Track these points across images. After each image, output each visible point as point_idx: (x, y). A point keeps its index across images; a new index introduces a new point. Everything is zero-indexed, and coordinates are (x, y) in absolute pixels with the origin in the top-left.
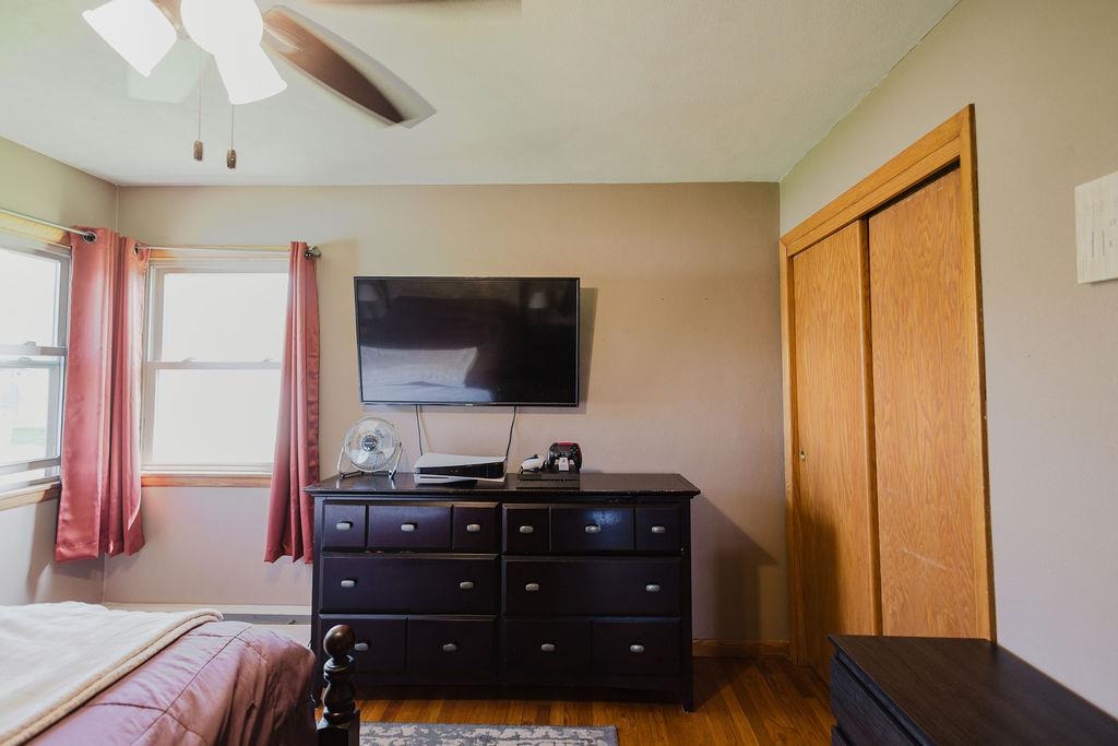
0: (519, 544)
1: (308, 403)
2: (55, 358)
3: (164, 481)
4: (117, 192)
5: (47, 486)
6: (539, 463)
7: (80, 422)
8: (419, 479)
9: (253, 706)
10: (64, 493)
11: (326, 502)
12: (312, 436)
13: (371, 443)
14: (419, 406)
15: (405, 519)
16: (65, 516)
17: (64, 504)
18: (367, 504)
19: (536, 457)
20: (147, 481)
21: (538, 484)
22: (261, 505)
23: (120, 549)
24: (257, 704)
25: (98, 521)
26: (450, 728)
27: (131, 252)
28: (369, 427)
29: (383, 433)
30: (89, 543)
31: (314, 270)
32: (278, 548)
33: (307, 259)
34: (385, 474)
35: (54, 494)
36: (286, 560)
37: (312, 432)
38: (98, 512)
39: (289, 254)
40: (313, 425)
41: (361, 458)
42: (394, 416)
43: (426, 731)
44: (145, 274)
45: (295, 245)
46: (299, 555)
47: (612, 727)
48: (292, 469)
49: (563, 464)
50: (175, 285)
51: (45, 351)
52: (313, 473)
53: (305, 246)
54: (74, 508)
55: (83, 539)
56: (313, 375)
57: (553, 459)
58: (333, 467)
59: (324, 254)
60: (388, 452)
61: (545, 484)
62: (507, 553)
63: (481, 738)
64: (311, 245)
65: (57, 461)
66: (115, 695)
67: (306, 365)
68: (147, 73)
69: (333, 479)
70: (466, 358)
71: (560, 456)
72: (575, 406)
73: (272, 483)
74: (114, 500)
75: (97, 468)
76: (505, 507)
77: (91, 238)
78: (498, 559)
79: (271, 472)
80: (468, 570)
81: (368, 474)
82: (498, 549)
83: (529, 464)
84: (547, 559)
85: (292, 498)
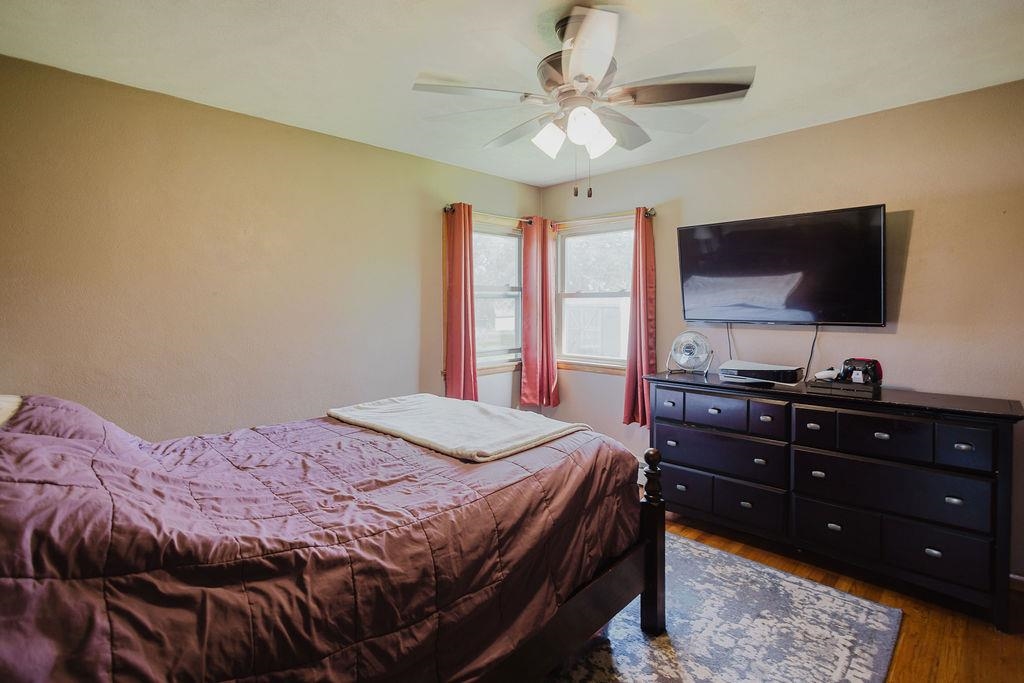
0: (806, 437)
1: (648, 320)
2: (517, 293)
3: (570, 367)
4: (541, 191)
5: (516, 363)
6: (834, 374)
7: (529, 328)
8: (723, 378)
9: (605, 469)
10: (524, 368)
11: (658, 387)
12: (651, 344)
13: (689, 349)
14: (729, 324)
15: (712, 405)
16: (524, 380)
17: (524, 374)
18: (684, 391)
19: (832, 369)
20: (561, 366)
21: (828, 391)
22: (620, 387)
23: (548, 404)
24: (607, 468)
25: (538, 385)
26: (745, 560)
27: (549, 227)
28: (687, 338)
29: (700, 343)
30: (535, 397)
31: (652, 225)
32: (631, 417)
33: (647, 217)
34: (700, 374)
35: (519, 368)
36: (635, 425)
37: (651, 340)
38: (538, 380)
39: (634, 216)
40: (652, 335)
41: (683, 360)
42: (709, 330)
43: (726, 556)
44: (556, 240)
45: (638, 210)
46: (644, 423)
47: (898, 611)
48: (639, 365)
49: (857, 377)
50: (571, 243)
51: (513, 289)
52: (652, 368)
53: (645, 208)
54: (528, 377)
55: (532, 394)
56: (651, 301)
57: (846, 371)
58: (665, 366)
59: (658, 214)
60: (703, 357)
61: (834, 392)
62: (795, 443)
63: (768, 574)
64: (649, 208)
65: (519, 350)
66: (552, 445)
67: (647, 293)
68: (554, 157)
69: (665, 373)
70: (790, 281)
71: (855, 369)
72: (881, 326)
73: (626, 373)
74: (545, 375)
75: (537, 354)
76: (796, 406)
77: (530, 223)
78: (788, 448)
79: (625, 366)
80: (763, 451)
81: (689, 373)
82: (788, 438)
83: (823, 374)
84: (834, 454)
85: (639, 383)
